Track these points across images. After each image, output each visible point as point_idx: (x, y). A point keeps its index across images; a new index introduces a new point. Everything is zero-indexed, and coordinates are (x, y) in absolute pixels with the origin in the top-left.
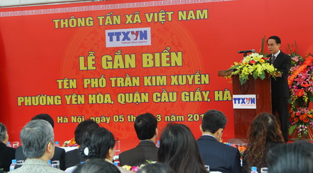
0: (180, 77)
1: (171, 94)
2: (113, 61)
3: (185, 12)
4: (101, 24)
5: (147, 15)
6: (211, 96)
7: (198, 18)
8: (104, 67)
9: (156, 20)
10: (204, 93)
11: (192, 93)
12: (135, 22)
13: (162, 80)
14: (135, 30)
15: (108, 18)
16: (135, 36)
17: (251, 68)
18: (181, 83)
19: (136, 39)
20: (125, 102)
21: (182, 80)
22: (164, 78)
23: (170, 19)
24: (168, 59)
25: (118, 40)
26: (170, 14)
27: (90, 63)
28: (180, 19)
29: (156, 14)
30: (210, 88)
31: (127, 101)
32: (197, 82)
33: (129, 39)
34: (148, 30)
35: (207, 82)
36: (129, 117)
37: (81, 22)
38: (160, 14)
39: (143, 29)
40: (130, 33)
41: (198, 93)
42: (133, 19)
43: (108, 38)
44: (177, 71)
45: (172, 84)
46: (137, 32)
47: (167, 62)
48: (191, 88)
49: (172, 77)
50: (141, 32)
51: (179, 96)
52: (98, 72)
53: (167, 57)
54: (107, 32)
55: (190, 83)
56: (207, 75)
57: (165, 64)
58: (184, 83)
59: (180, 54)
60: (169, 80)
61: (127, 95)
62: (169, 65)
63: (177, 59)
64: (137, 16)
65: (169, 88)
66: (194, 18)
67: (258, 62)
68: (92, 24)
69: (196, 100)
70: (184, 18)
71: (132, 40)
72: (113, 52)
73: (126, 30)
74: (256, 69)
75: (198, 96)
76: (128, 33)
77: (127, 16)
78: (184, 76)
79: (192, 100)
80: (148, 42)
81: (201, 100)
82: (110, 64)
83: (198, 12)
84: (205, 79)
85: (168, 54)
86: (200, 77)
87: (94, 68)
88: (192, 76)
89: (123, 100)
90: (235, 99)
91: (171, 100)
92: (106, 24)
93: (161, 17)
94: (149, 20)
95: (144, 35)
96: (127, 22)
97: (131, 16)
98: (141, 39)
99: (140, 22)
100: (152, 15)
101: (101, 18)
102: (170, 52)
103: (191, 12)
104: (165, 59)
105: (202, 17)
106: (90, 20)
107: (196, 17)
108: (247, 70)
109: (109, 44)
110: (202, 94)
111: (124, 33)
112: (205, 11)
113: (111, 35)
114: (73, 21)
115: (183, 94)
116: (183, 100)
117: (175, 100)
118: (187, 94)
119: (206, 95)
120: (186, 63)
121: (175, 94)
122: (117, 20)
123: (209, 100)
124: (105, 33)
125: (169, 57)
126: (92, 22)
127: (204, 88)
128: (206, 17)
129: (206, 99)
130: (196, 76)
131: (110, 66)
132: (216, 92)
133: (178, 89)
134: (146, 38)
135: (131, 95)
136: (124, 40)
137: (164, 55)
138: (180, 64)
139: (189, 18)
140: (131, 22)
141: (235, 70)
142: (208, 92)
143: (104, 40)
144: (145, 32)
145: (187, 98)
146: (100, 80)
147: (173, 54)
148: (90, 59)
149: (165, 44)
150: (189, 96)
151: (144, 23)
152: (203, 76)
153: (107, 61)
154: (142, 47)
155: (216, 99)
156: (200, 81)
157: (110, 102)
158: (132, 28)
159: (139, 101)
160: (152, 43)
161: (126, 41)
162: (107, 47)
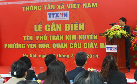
0: (83, 36)
1: (78, 44)
2: (50, 27)
3: (86, 4)
4: (45, 9)
5: (68, 5)
6: (98, 46)
7: (92, 7)
8: (46, 30)
9: (72, 8)
10: (95, 44)
11: (89, 44)
12: (62, 8)
13: (74, 37)
14: (61, 12)
15: (49, 6)
16: (61, 15)
17: (115, 32)
18: (83, 39)
19: (62, 17)
20: (56, 48)
21: (84, 37)
22: (75, 36)
23: (79, 7)
24: (77, 27)
25: (53, 17)
26: (79, 4)
27: (40, 28)
28: (84, 7)
29: (72, 5)
30: (98, 42)
31: (57, 47)
32: (91, 39)
33: (58, 17)
34: (68, 12)
35: (96, 39)
36: (58, 55)
37: (36, 8)
38: (74, 5)
39: (65, 12)
40: (59, 14)
41: (92, 44)
42: (60, 7)
43: (48, 16)
44: (82, 33)
45: (79, 39)
46: (63, 13)
47: (77, 28)
48: (88, 41)
49: (79, 36)
50: (64, 13)
51: (82, 45)
52: (43, 33)
53: (77, 26)
54: (48, 13)
55: (88, 39)
56: (96, 35)
57: (76, 29)
58: (85, 39)
59: (83, 24)
60: (78, 37)
61: (57, 44)
62: (78, 30)
63: (82, 27)
64: (63, 5)
65: (78, 41)
66: (91, 7)
67: (118, 29)
68: (41, 9)
69: (91, 47)
70: (86, 7)
71: (60, 17)
72: (51, 23)
73: (57, 12)
74: (117, 32)
75: (91, 46)
76: (58, 13)
77: (58, 5)
78: (85, 36)
79: (89, 47)
80: (68, 18)
81: (93, 47)
83: (93, 4)
84: (96, 37)
85: (77, 24)
86: (93, 36)
87: (41, 31)
88: (89, 35)
89: (55, 47)
90: (107, 47)
91: (79, 47)
92: (48, 9)
94: (69, 8)
95: (66, 15)
96: (58, 8)
97: (60, 5)
98: (64, 17)
99: (64, 8)
100: (70, 5)
101: (45, 6)
102: (78, 23)
103: (89, 4)
104: (76, 27)
105: (94, 7)
106: (40, 7)
107: (91, 6)
109: (49, 19)
111: (56, 14)
112: (96, 4)
113: (50, 14)
114: (32, 7)
115: (84, 44)
116: (84, 47)
117: (80, 47)
118: (87, 44)
119: (96, 45)
120: (86, 29)
121: (80, 44)
122: (53, 7)
123: (97, 47)
124: (47, 14)
125: (78, 26)
126: (41, 8)
127: (95, 41)
128: (96, 7)
129: (96, 47)
130: (91, 36)
131: (49, 30)
132: (101, 44)
133: (82, 42)
134: (67, 16)
135: (59, 44)
136: (56, 17)
137: (76, 25)
138: (83, 29)
139: (88, 7)
140: (60, 8)
141: (107, 33)
142: (97, 44)
143: (46, 17)
144: (67, 13)
145: (87, 46)
146: (44, 37)
147: (80, 24)
148: (39, 26)
149: (76, 19)
150: (88, 45)
151: (66, 9)
152: (94, 35)
153: (48, 27)
154: (65, 20)
155: (101, 47)
156: (93, 38)
157: (49, 47)
158: (60, 11)
159: (63, 47)
160: (70, 19)
161: (57, 17)
162: (48, 20)
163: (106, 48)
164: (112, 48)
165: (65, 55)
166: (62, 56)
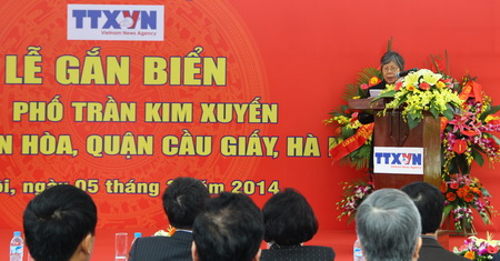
0: (220, 106)
1: (199, 139)
2: (81, 68)
6: (281, 147)
8: (61, 78)
10: (266, 139)
11: (242, 140)
13: (183, 112)
14: (132, 8)
16: (130, 21)
17: (426, 97)
18: (220, 119)
20: (103, 152)
21: (225, 113)
22: (188, 107)
24: (198, 71)
25: (94, 25)
30: (279, 131)
31: (108, 151)
32: (253, 119)
33: (117, 26)
35: (274, 120)
36: (109, 184)
39: (148, 8)
40: (121, 14)
41: (255, 140)
44: (214, 95)
45: (204, 119)
46: (136, 13)
47: (196, 76)
48: (240, 129)
49: (204, 106)
50: (144, 13)
51: (216, 145)
52: (47, 89)
53: (196, 66)
54: (71, 8)
55: (240, 119)
56: (274, 107)
57: (190, 80)
58: (229, 119)
59: (222, 61)
60: (197, 111)
62: (198, 82)
63: (216, 72)
65: (196, 127)
67: (434, 87)
69: (250, 153)
71: (124, 29)
72: (82, 49)
73: (112, 8)
75: (254, 146)
76: (117, 13)
78: (229, 107)
79: (242, 153)
80: (158, 34)
81: (259, 153)
82: (74, 74)
84: (271, 114)
85: (198, 60)
86: (260, 110)
87: (39, 81)
88: (245, 106)
89: (99, 149)
90: (379, 155)
91: (200, 152)
95: (149, 21)
98: (144, 27)
102: (202, 56)
104: (190, 71)
108: (418, 101)
109: (73, 33)
110: (262, 143)
111: (107, 13)
113: (79, 15)
115: (224, 141)
116: (224, 151)
117: (208, 151)
118: (233, 141)
119: (270, 144)
120: (234, 81)
121: (208, 140)
123: (276, 154)
124: (66, 10)
125: (200, 66)
127: (266, 130)
129: (270, 153)
130: (253, 107)
131: (74, 79)
132: (291, 140)
133: (216, 131)
134: (154, 27)
135: (116, 139)
136: (107, 26)
137: (190, 62)
138: (221, 81)
142: (274, 140)
143: (63, 23)
144: (154, 14)
145: (233, 149)
146: (51, 106)
147: (208, 62)
149: (193, 40)
150: (237, 145)
152: (265, 107)
153: (68, 67)
154: (145, 43)
155: (290, 153)
156: (260, 117)
157: (69, 151)
158: (126, 4)
159: (133, 152)
160: (165, 37)
161: (112, 29)
162: (69, 38)
163: (375, 159)
164: (401, 158)
165: (140, 185)
166: (125, 187)
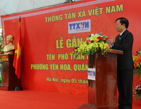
2: (71, 42)
3: (109, 7)
4: (66, 19)
5: (89, 11)
7: (117, 11)
9: (94, 14)
12: (83, 16)
14: (82, 21)
15: (70, 14)
19: (83, 28)
20: (77, 70)
23: (101, 13)
25: (74, 28)
26: (101, 9)
27: (61, 44)
28: (107, 12)
29: (94, 10)
31: (78, 70)
33: (79, 28)
34: (89, 21)
36: (79, 80)
37: (57, 18)
38: (96, 10)
40: (80, 24)
42: (81, 15)
43: (69, 27)
46: (84, 23)
61: (78, 65)
64: (84, 12)
66: (115, 11)
68: (62, 19)
70: (109, 12)
71: (81, 29)
72: (71, 36)
73: (78, 22)
76: (79, 23)
77: (79, 12)
80: (89, 30)
83: (118, 6)
87: (63, 47)
92: (68, 18)
93: (96, 11)
94: (90, 15)
95: (87, 25)
96: (79, 17)
97: (81, 12)
98: (86, 27)
99: (85, 16)
100: (91, 10)
101: (66, 15)
103: (113, 7)
105: (120, 11)
106: (61, 17)
107: (116, 10)
111: (77, 24)
112: (122, 6)
113: (71, 25)
114: (53, 17)
122: (74, 15)
124: (67, 24)
126: (62, 18)
128: (122, 10)
131: (70, 47)
134: (88, 27)
135: (80, 65)
139: (112, 12)
140: (81, 17)
143: (67, 29)
144: (88, 22)
148: (61, 41)
151: (87, 17)
153: (69, 43)
154: (86, 33)
157: (70, 70)
158: (81, 20)
159: (84, 70)
160: (91, 30)
161: (78, 29)
162: (69, 33)
165: (86, 81)
166: (83, 81)
